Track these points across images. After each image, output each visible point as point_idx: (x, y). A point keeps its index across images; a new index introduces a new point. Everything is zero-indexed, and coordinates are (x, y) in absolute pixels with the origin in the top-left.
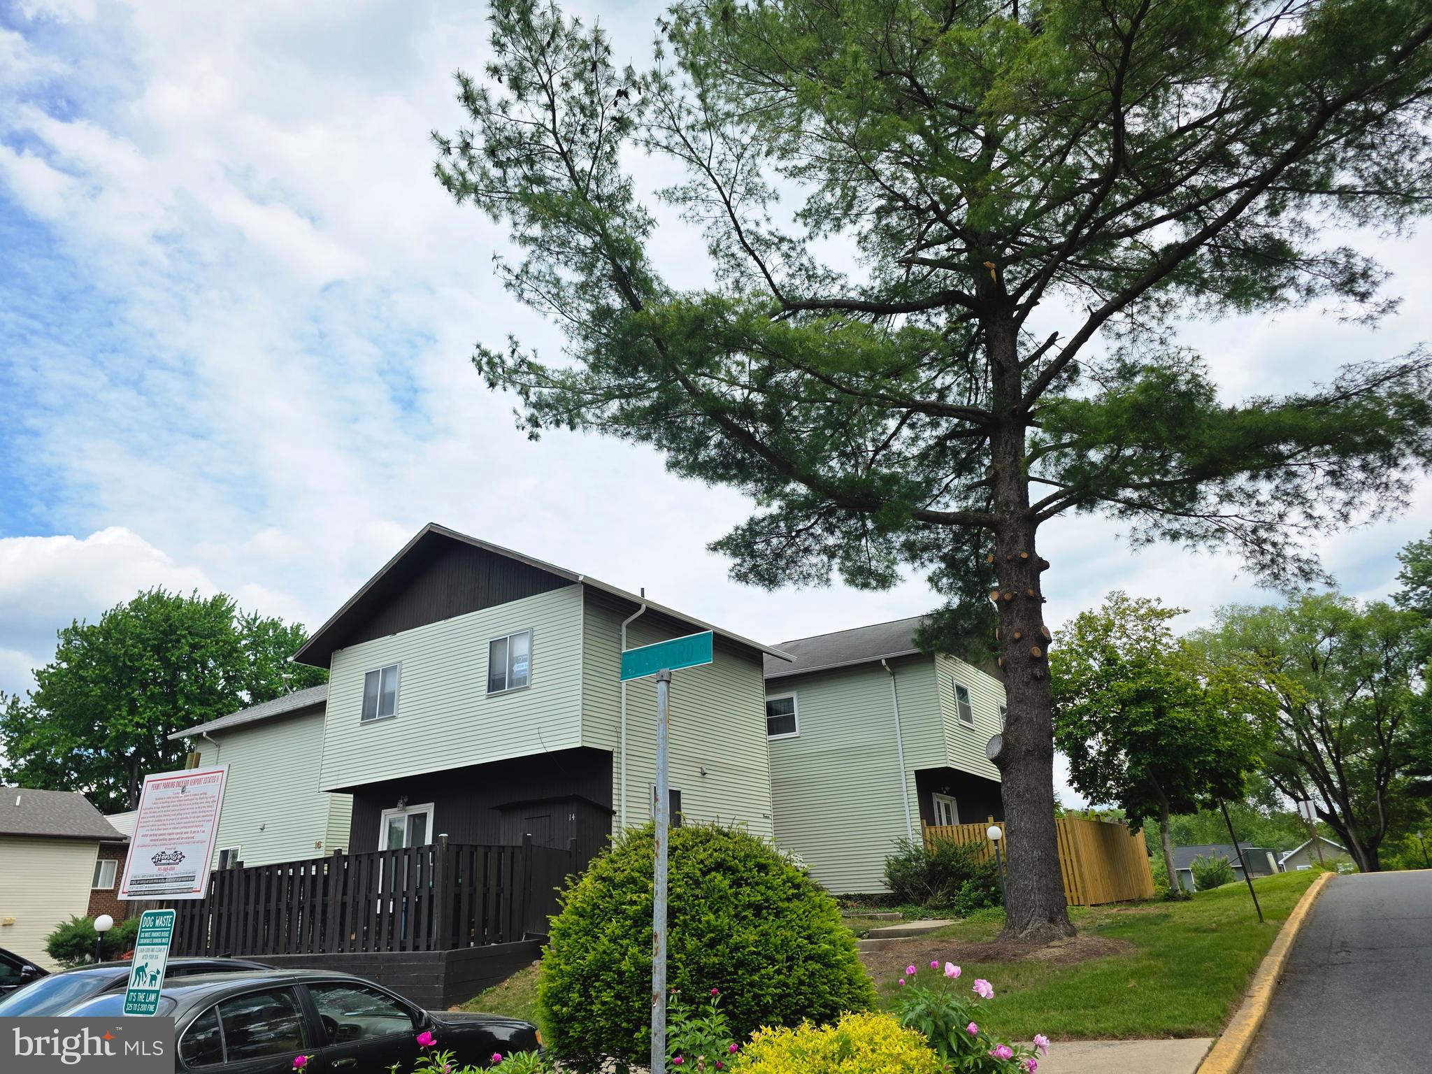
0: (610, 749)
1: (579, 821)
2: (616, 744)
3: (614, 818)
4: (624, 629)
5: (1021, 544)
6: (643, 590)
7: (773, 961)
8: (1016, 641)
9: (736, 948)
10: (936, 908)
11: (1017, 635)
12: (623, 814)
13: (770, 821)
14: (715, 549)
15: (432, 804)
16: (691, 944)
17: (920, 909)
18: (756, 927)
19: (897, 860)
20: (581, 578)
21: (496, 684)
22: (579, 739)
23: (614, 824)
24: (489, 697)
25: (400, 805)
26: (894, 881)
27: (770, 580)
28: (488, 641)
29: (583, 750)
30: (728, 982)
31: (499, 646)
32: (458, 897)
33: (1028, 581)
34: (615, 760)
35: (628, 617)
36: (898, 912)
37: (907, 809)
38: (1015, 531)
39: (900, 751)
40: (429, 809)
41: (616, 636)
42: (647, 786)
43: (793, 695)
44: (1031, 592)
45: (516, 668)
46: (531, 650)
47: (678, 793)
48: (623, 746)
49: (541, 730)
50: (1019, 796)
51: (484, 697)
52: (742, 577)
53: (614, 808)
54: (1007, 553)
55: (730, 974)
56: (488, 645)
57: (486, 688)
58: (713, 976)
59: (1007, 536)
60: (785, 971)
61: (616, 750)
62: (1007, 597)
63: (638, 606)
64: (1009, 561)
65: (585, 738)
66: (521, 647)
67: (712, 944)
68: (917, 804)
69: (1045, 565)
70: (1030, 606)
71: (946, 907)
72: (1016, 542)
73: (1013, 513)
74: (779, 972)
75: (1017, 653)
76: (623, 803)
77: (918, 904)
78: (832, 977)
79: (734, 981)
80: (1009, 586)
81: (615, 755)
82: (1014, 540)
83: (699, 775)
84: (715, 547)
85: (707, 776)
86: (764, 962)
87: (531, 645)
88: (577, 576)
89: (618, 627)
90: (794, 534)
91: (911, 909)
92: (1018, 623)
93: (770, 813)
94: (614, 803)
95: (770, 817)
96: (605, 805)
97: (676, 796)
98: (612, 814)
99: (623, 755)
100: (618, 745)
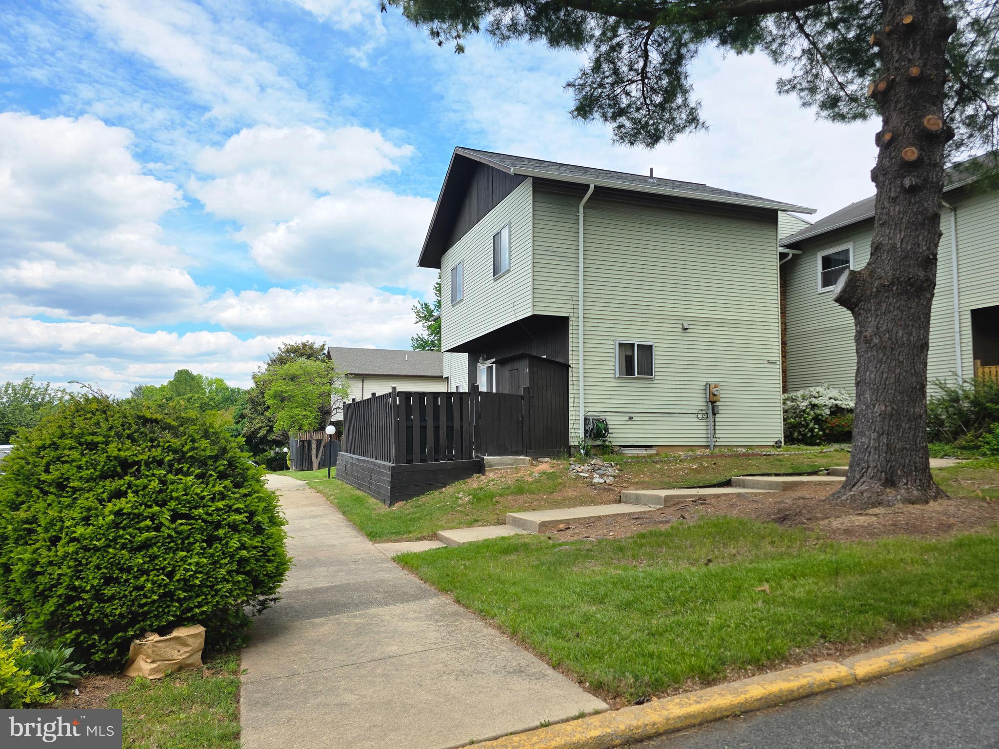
0: (566, 315)
1: (531, 373)
2: (572, 311)
3: (570, 370)
6: (652, 170)
10: (963, 448)
12: (581, 366)
13: (778, 366)
19: (941, 399)
21: (496, 271)
22: (530, 309)
23: (570, 374)
28: (492, 237)
29: (534, 318)
31: (496, 241)
34: (571, 323)
35: (582, 199)
39: (956, 291)
41: (574, 218)
42: (612, 343)
43: (849, 246)
45: (503, 256)
46: (510, 240)
47: (650, 347)
48: (581, 311)
49: (515, 304)
51: (493, 281)
53: (570, 362)
56: (492, 241)
57: (492, 274)
61: (572, 315)
63: (586, 186)
65: (536, 308)
76: (581, 358)
81: (571, 319)
83: (680, 330)
85: (688, 330)
87: (510, 236)
89: (574, 209)
93: (778, 359)
94: (571, 357)
95: (778, 363)
96: (557, 360)
97: (647, 350)
98: (567, 366)
99: (581, 319)
100: (575, 311)
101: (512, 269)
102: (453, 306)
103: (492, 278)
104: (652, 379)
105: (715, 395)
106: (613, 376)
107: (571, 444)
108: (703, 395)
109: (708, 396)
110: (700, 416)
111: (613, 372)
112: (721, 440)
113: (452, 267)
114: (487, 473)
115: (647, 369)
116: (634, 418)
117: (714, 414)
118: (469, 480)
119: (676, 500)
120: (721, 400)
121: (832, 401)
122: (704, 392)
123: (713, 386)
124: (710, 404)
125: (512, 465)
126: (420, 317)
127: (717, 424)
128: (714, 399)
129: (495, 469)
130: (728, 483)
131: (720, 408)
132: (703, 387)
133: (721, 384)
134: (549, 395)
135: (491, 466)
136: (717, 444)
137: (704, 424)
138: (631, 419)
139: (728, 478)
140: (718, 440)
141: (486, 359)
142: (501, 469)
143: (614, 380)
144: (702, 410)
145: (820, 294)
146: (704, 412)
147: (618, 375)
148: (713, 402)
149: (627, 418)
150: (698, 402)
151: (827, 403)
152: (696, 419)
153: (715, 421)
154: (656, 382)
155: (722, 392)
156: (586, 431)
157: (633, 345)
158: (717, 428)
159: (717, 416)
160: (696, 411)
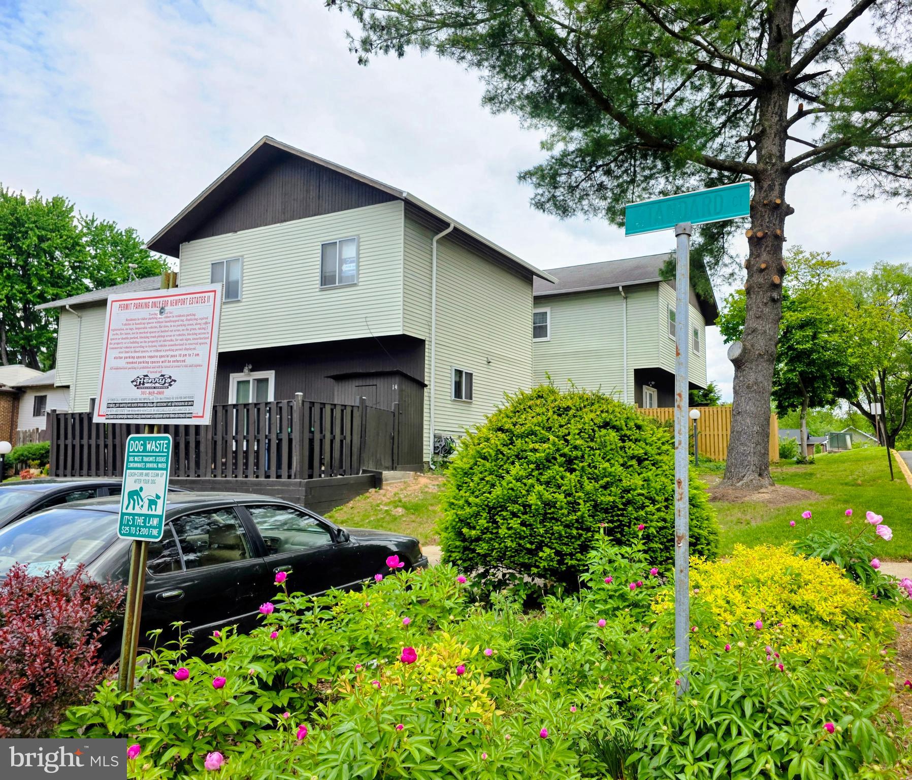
0: (423, 338)
1: (401, 390)
2: (427, 335)
3: (425, 390)
4: (435, 244)
5: (776, 192)
7: (654, 501)
8: (762, 271)
9: (627, 491)
11: (763, 266)
12: (432, 387)
14: (524, 178)
15: (273, 372)
16: (589, 486)
18: (639, 474)
20: (404, 195)
21: (327, 280)
22: (400, 328)
23: (425, 394)
24: (322, 290)
25: (246, 370)
27: (564, 210)
28: (320, 244)
29: (404, 336)
30: (618, 515)
31: (329, 250)
32: (311, 441)
33: (777, 222)
34: (426, 346)
37: (626, 395)
38: (773, 180)
39: (625, 355)
40: (270, 375)
41: (429, 249)
42: (450, 368)
43: (547, 310)
44: (778, 232)
45: (345, 268)
46: (358, 254)
47: (471, 375)
48: (433, 336)
49: (368, 319)
50: (748, 387)
51: (318, 290)
52: (540, 206)
53: (426, 382)
54: (764, 198)
55: (619, 510)
56: (320, 247)
57: (319, 282)
58: (606, 511)
59: (766, 185)
60: (663, 509)
61: (427, 339)
62: (760, 234)
63: (448, 225)
64: (765, 205)
65: (405, 328)
66: (349, 251)
67: (605, 487)
68: (633, 392)
69: (790, 211)
70: (776, 243)
72: (773, 190)
73: (774, 165)
74: (659, 510)
75: (761, 280)
76: (432, 379)
78: (697, 515)
79: (622, 515)
80: (762, 225)
81: (426, 342)
82: (771, 188)
83: (487, 363)
84: (523, 177)
85: (490, 364)
86: (647, 502)
87: (358, 250)
88: (401, 192)
89: (429, 241)
90: (594, 169)
92: (765, 256)
94: (426, 378)
96: (418, 378)
97: (469, 377)
98: (423, 386)
99: (432, 344)
100: (430, 335)
101: (362, 284)
103: (317, 286)
104: (471, 403)
106: (450, 398)
111: (450, 395)
113: (213, 260)
114: (384, 487)
115: (469, 395)
125: (401, 479)
134: (412, 412)
135: (385, 480)
142: (392, 483)
143: (451, 402)
147: (454, 398)
154: (473, 406)
156: (435, 448)
157: (462, 372)
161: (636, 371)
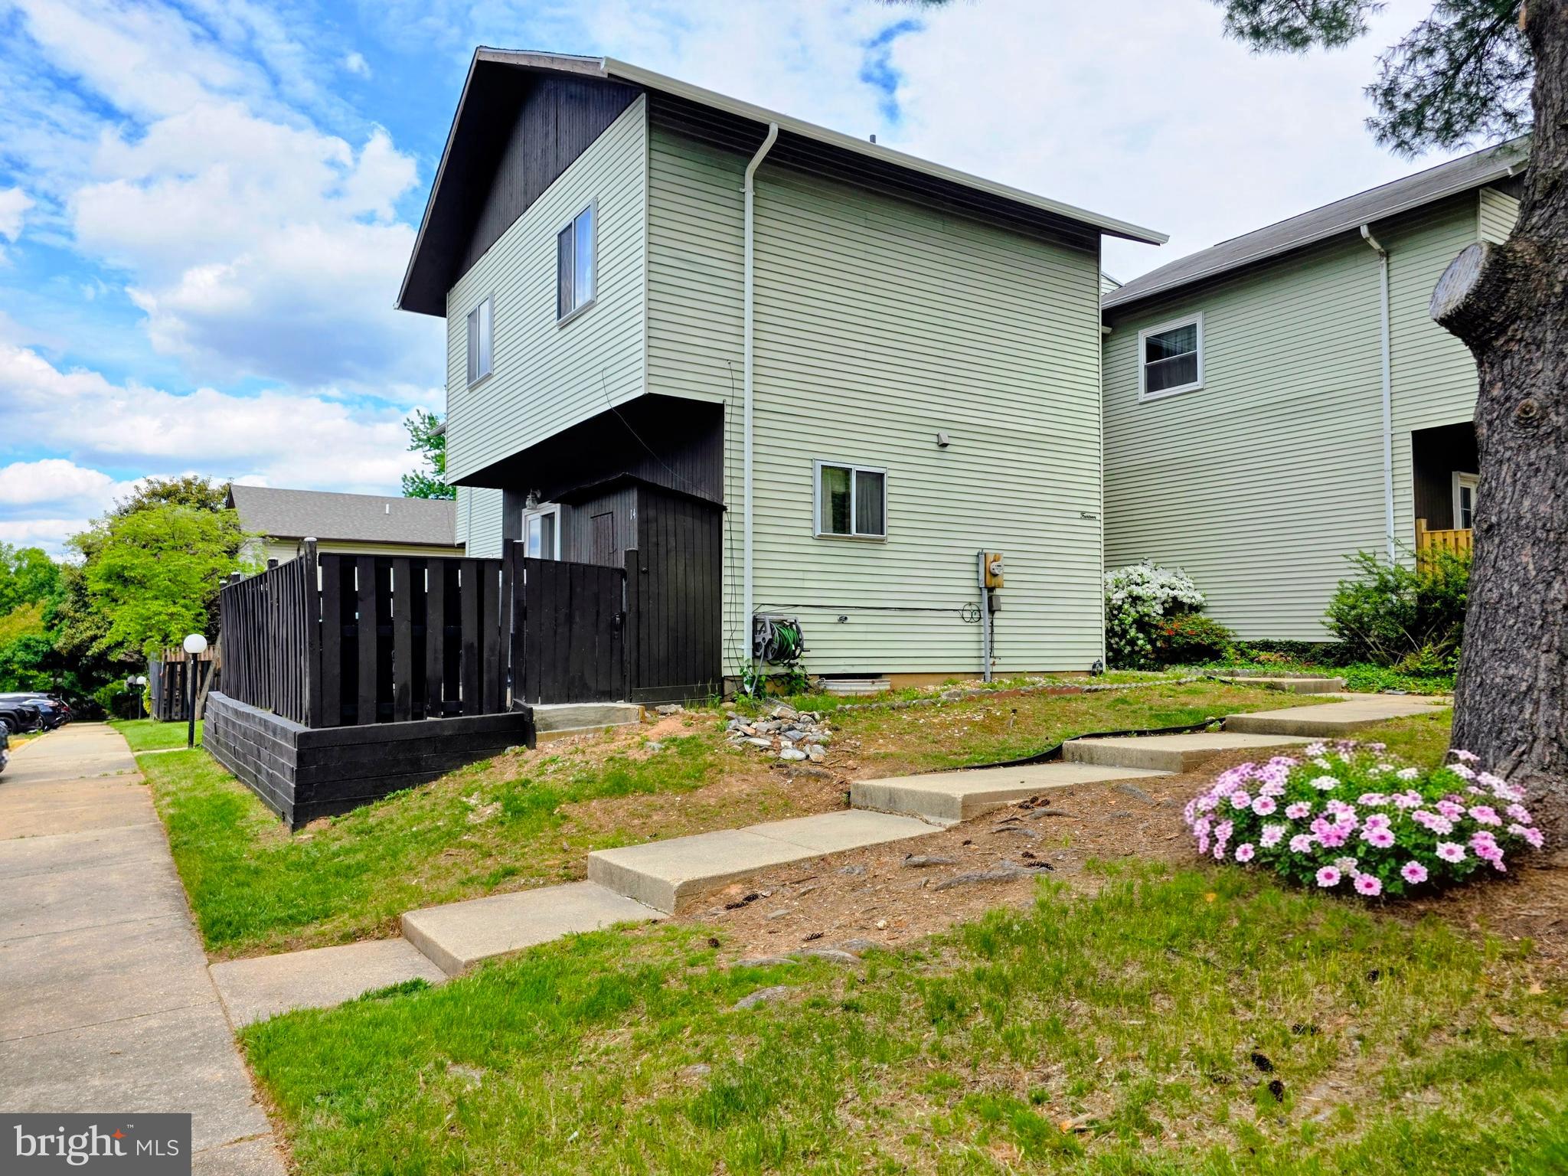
0: (718, 400)
1: (644, 523)
2: (729, 392)
3: (725, 517)
4: (748, 185)
10: (1418, 674)
12: (748, 510)
13: (1097, 524)
17: (1384, 673)
19: (1360, 588)
20: (603, 66)
21: (565, 305)
22: (641, 382)
23: (726, 526)
24: (559, 328)
26: (1342, 624)
28: (557, 236)
29: (649, 399)
31: (565, 244)
34: (727, 418)
35: (752, 156)
36: (1341, 676)
37: (1390, 501)
39: (1386, 398)
40: (556, 507)
41: (734, 195)
42: (809, 464)
43: (1195, 318)
46: (595, 237)
47: (879, 478)
48: (748, 395)
49: (606, 373)
51: (556, 330)
53: (726, 501)
56: (557, 243)
57: (556, 314)
61: (729, 401)
65: (653, 380)
68: (1412, 491)
71: (1437, 673)
76: (748, 493)
77: (1383, 665)
81: (727, 410)
83: (935, 447)
85: (948, 449)
87: (595, 228)
88: (598, 63)
89: (734, 177)
91: (1367, 671)
93: (1097, 510)
94: (727, 490)
95: (1098, 517)
96: (700, 494)
97: (875, 481)
98: (716, 510)
99: (748, 412)
100: (737, 393)
101: (600, 299)
102: (472, 389)
103: (555, 322)
104: (882, 542)
105: (995, 575)
106: (809, 533)
107: (726, 672)
108: (974, 576)
109: (982, 577)
110: (967, 615)
111: (809, 524)
112: (1003, 661)
113: (469, 310)
114: (539, 745)
115: (875, 524)
116: (850, 620)
117: (992, 611)
118: (495, 761)
119: (986, 805)
120: (1006, 585)
121: (1166, 590)
122: (973, 568)
123: (991, 558)
124: (985, 592)
125: (599, 722)
126: (419, 440)
127: (996, 630)
128: (993, 582)
129: (560, 735)
130: (1055, 755)
131: (1002, 600)
132: (973, 560)
133: (1006, 554)
134: (681, 568)
135: (548, 726)
136: (996, 669)
137: (974, 630)
138: (843, 620)
139: (1055, 743)
140: (997, 661)
141: (540, 501)
142: (572, 734)
143: (811, 541)
144: (970, 604)
145: (1141, 404)
146: (974, 608)
147: (819, 532)
148: (991, 589)
149: (836, 619)
150: (964, 588)
151: (1159, 594)
152: (960, 622)
153: (992, 626)
154: (888, 547)
155: (1007, 570)
156: (756, 646)
157: (847, 472)
158: (996, 638)
159: (997, 615)
160: (960, 606)
161: (1417, 436)
